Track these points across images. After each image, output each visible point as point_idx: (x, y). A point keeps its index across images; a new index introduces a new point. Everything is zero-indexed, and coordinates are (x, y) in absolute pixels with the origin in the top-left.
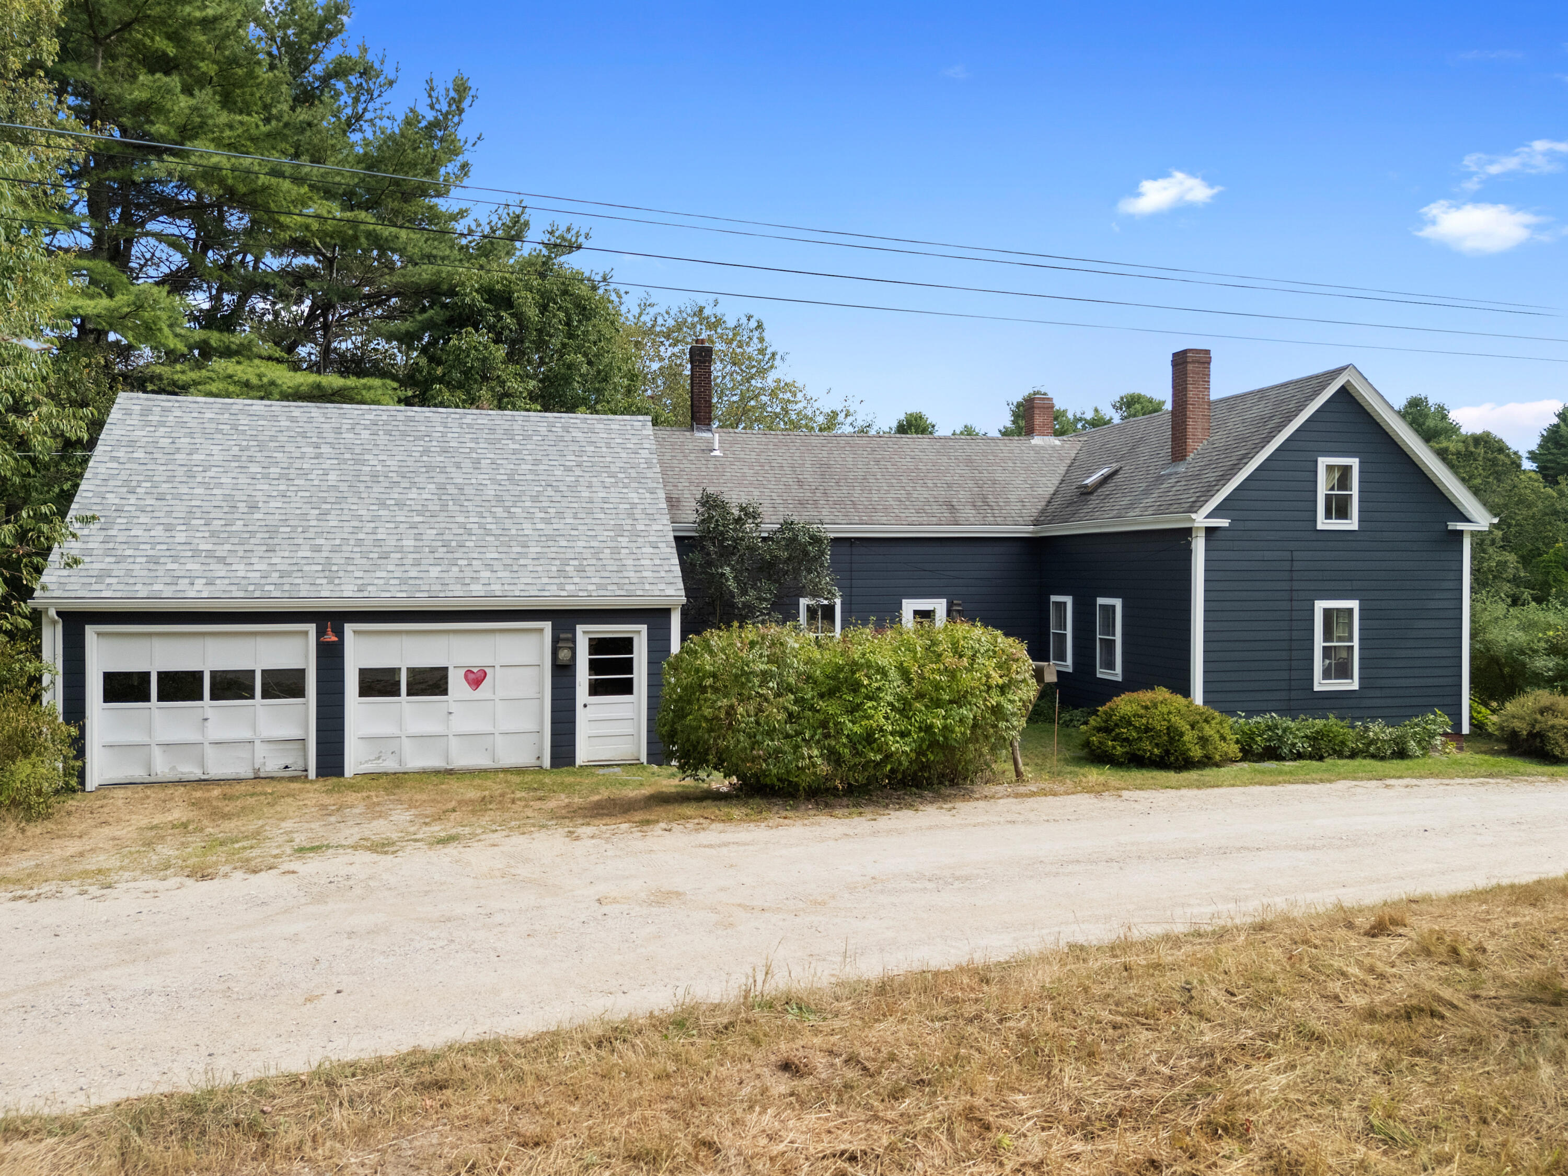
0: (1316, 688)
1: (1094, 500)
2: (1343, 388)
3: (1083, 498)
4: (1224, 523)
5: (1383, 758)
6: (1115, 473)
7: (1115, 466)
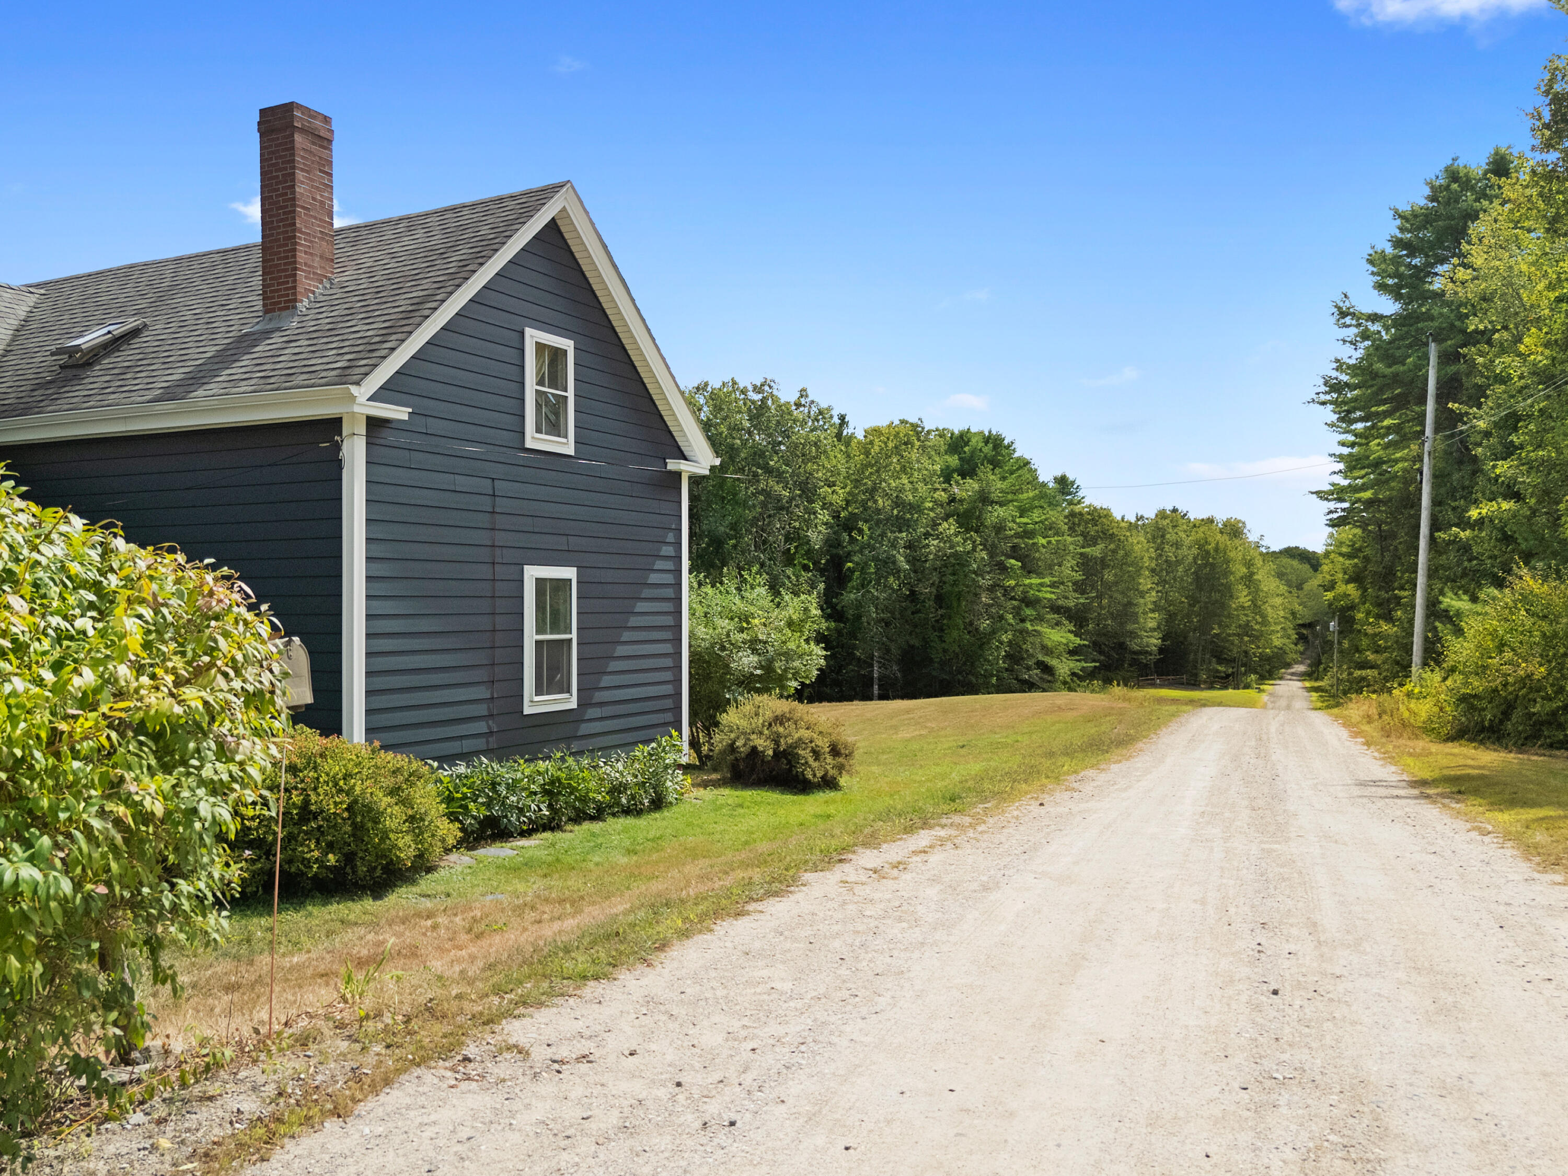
0: (527, 711)
1: (97, 377)
2: (553, 225)
3: (69, 373)
4: (399, 413)
5: (639, 813)
6: (135, 333)
7: (132, 323)
